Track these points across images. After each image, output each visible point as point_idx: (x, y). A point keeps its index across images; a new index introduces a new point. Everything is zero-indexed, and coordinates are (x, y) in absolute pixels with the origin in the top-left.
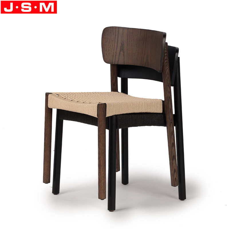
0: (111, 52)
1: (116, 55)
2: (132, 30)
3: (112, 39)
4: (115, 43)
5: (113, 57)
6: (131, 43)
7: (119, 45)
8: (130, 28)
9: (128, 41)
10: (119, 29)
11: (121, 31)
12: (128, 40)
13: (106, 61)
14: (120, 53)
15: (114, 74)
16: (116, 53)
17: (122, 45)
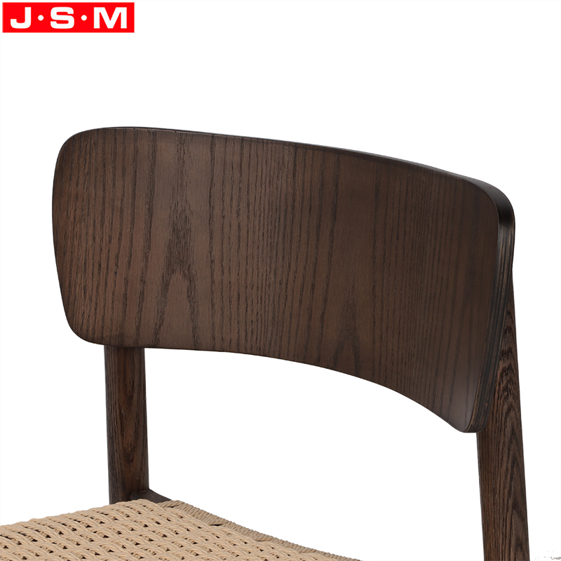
0: (111, 274)
1: (142, 293)
2: (237, 147)
3: (118, 204)
4: (133, 222)
5: (125, 305)
6: (235, 227)
7: (162, 236)
8: (226, 139)
9: (217, 212)
10: (154, 141)
11: (168, 153)
12: (211, 207)
13: (82, 326)
14: (166, 286)
15: (131, 397)
16: (143, 282)
17: (180, 234)
